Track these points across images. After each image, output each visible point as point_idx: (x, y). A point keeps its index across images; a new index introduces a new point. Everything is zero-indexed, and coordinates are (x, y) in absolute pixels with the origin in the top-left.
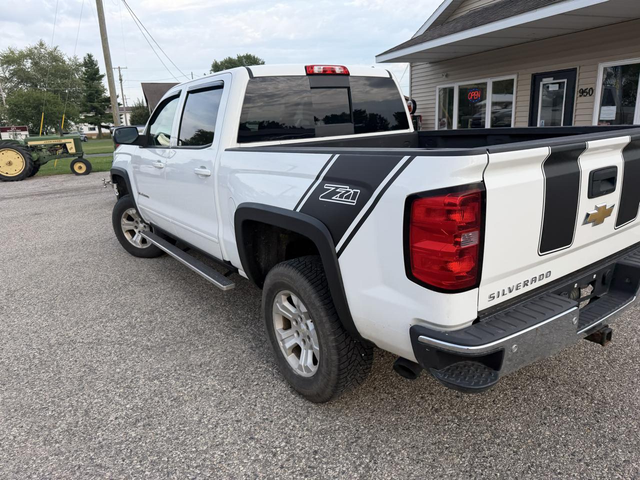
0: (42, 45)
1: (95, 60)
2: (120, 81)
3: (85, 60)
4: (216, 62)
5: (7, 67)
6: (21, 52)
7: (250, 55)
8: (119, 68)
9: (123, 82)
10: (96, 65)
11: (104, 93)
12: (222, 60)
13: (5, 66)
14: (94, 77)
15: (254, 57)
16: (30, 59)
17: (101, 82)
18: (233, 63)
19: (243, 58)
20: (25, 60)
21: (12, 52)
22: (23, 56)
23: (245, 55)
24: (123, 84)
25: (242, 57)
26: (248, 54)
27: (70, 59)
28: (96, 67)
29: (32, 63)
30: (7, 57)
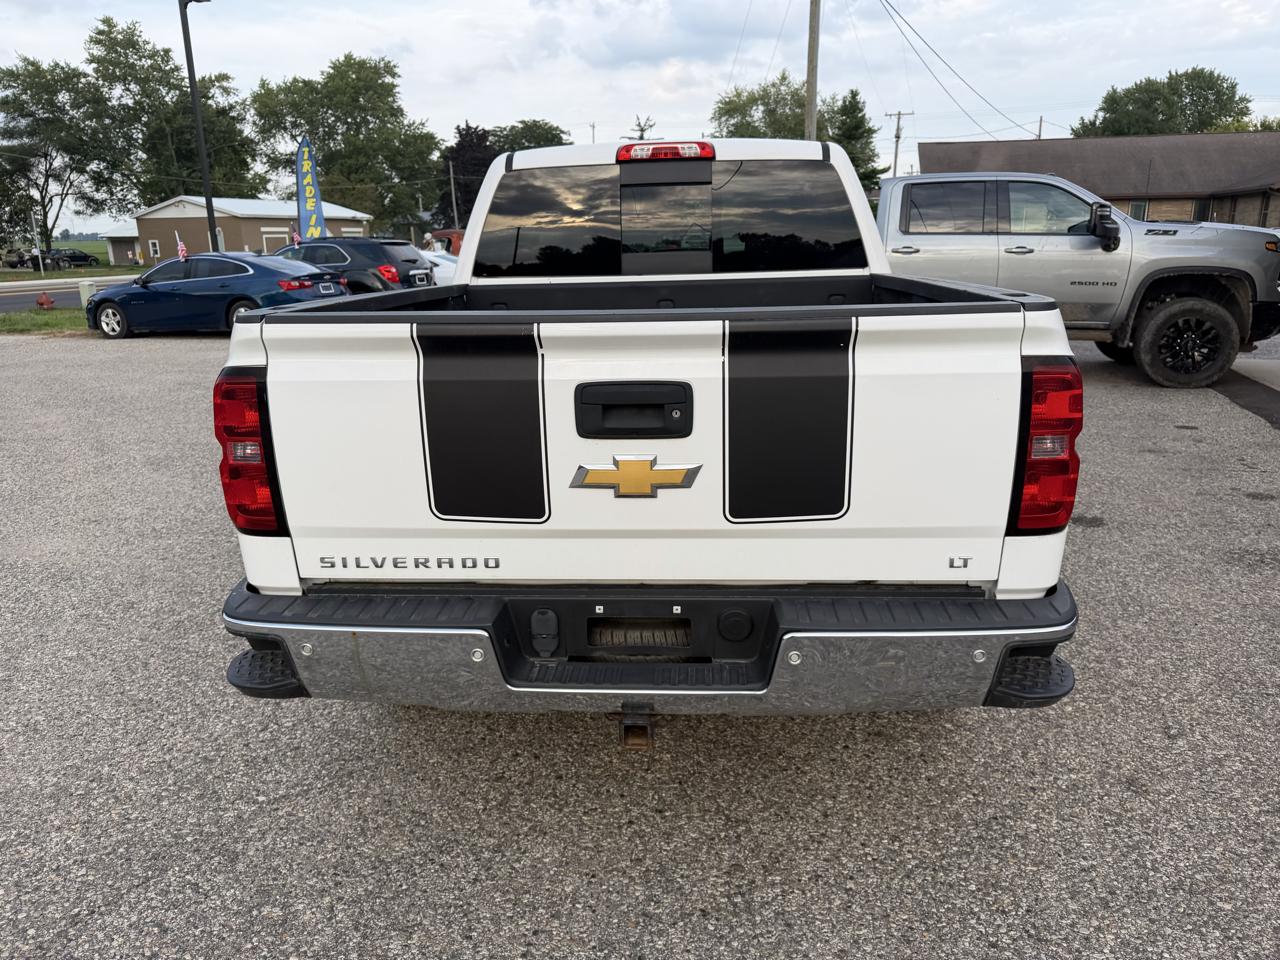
0: (784, 78)
1: (862, 101)
2: (894, 140)
3: (844, 102)
4: (1115, 91)
5: (727, 120)
6: (751, 94)
7: (1202, 70)
8: (899, 114)
9: (901, 141)
10: (861, 110)
11: (874, 161)
12: (1130, 84)
13: (723, 119)
14: (854, 132)
15: (1212, 73)
16: (762, 104)
17: (871, 142)
18: (1153, 91)
19: (1184, 79)
20: (754, 108)
21: (739, 95)
22: (753, 100)
23: (1190, 71)
24: (900, 146)
25: (1181, 76)
26: (1199, 68)
27: (824, 102)
28: (860, 115)
29: (763, 112)
30: (730, 102)
